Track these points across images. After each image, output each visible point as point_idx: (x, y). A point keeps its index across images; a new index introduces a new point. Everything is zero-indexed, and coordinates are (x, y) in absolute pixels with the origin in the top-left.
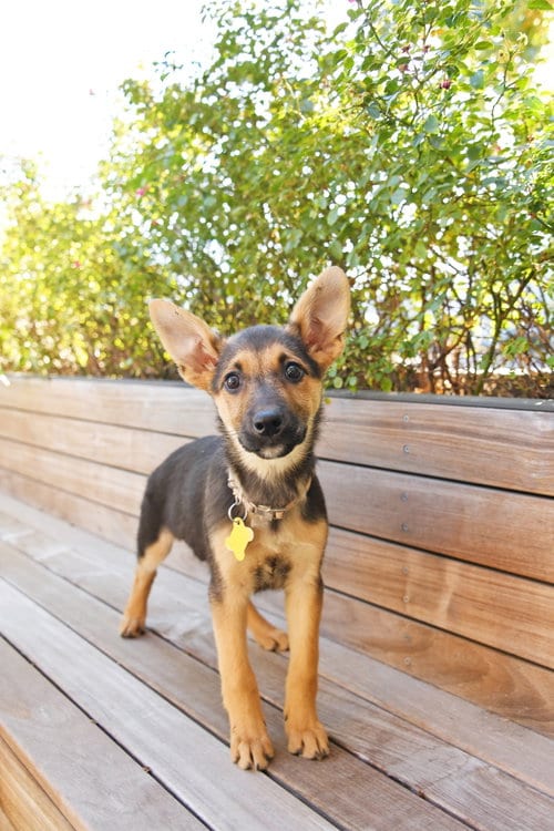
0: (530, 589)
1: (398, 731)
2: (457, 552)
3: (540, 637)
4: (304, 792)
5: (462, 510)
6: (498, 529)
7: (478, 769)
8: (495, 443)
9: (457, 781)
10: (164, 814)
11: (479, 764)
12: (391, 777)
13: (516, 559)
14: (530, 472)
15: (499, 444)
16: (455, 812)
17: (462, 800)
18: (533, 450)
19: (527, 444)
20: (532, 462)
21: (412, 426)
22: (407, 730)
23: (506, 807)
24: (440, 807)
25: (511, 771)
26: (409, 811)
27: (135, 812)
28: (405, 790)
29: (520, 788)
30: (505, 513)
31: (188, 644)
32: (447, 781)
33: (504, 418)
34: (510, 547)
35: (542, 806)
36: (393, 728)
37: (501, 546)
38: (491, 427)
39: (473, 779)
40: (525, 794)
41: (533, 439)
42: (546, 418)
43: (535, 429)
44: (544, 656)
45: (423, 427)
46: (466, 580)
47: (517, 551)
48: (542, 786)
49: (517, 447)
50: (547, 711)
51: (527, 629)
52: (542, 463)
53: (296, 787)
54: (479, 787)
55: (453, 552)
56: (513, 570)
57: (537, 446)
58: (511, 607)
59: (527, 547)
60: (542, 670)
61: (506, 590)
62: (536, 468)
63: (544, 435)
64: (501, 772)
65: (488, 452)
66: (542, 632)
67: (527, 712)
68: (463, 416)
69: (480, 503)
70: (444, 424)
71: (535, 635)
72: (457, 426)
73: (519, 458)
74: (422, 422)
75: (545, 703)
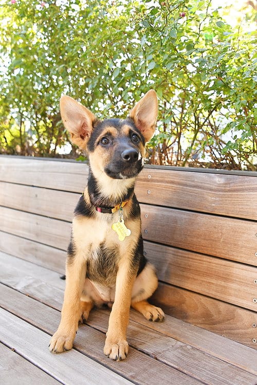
0: (208, 260)
1: (141, 330)
2: (173, 243)
3: (213, 283)
4: (97, 358)
5: (176, 222)
6: (194, 231)
7: (182, 346)
8: (194, 189)
9: (172, 352)
10: (25, 370)
11: (182, 344)
12: (140, 351)
13: (202, 246)
14: (212, 203)
15: (197, 189)
16: (172, 365)
17: (175, 360)
18: (214, 193)
19: (211, 190)
20: (213, 198)
21: (152, 180)
22: (146, 330)
23: (196, 362)
24: (165, 363)
25: (198, 347)
26: (150, 365)
27: (9, 369)
28: (147, 356)
29: (202, 354)
30: (198, 223)
31: (27, 291)
32: (167, 352)
33: (200, 177)
34: (199, 240)
35: (213, 362)
36: (138, 329)
37: (195, 239)
38: (193, 181)
39: (180, 351)
40: (205, 357)
41: (214, 187)
42: (221, 177)
43: (215, 182)
44: (214, 293)
45: (158, 181)
46: (176, 257)
47: (203, 242)
48: (213, 353)
49: (206, 191)
50: (214, 319)
51: (206, 280)
52: (218, 199)
53: (93, 356)
54: (183, 355)
55: (171, 243)
56: (200, 251)
57: (215, 190)
58: (198, 269)
59: (207, 240)
60: (212, 300)
61: (197, 261)
62: (215, 202)
63: (219, 185)
64: (193, 348)
65: (191, 194)
66: (214, 281)
67: (203, 321)
68: (179, 176)
69: (185, 219)
70: (169, 179)
71: (209, 283)
72: (176, 180)
73: (206, 196)
74: (157, 178)
75: (213, 316)
